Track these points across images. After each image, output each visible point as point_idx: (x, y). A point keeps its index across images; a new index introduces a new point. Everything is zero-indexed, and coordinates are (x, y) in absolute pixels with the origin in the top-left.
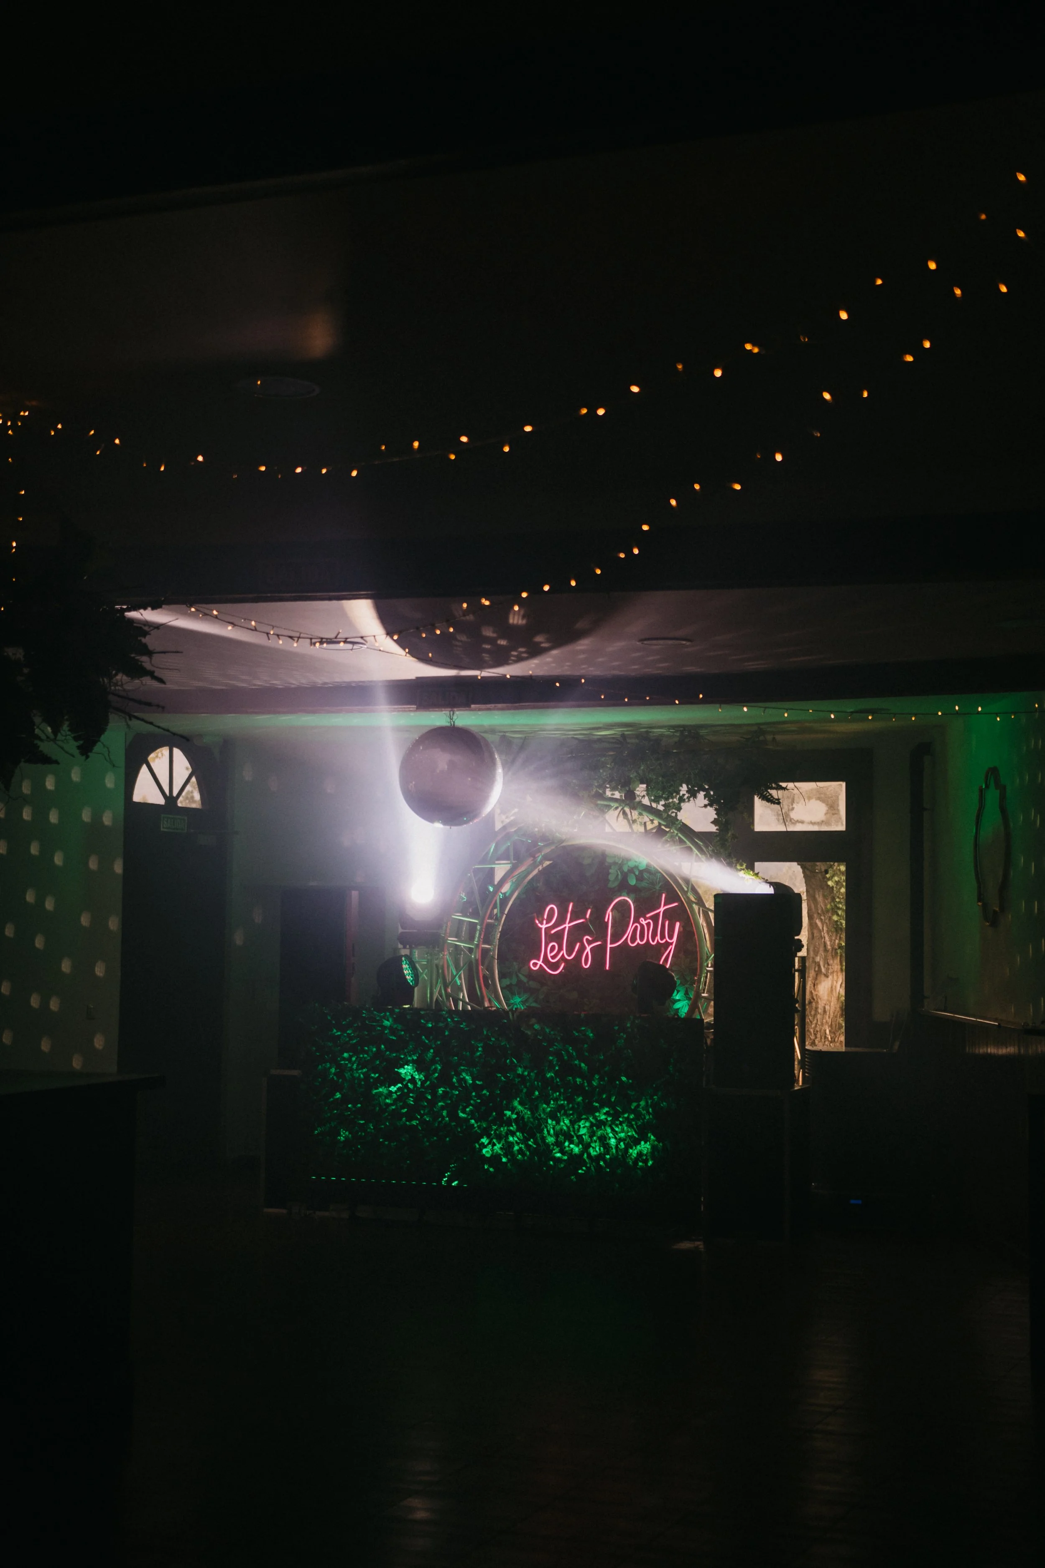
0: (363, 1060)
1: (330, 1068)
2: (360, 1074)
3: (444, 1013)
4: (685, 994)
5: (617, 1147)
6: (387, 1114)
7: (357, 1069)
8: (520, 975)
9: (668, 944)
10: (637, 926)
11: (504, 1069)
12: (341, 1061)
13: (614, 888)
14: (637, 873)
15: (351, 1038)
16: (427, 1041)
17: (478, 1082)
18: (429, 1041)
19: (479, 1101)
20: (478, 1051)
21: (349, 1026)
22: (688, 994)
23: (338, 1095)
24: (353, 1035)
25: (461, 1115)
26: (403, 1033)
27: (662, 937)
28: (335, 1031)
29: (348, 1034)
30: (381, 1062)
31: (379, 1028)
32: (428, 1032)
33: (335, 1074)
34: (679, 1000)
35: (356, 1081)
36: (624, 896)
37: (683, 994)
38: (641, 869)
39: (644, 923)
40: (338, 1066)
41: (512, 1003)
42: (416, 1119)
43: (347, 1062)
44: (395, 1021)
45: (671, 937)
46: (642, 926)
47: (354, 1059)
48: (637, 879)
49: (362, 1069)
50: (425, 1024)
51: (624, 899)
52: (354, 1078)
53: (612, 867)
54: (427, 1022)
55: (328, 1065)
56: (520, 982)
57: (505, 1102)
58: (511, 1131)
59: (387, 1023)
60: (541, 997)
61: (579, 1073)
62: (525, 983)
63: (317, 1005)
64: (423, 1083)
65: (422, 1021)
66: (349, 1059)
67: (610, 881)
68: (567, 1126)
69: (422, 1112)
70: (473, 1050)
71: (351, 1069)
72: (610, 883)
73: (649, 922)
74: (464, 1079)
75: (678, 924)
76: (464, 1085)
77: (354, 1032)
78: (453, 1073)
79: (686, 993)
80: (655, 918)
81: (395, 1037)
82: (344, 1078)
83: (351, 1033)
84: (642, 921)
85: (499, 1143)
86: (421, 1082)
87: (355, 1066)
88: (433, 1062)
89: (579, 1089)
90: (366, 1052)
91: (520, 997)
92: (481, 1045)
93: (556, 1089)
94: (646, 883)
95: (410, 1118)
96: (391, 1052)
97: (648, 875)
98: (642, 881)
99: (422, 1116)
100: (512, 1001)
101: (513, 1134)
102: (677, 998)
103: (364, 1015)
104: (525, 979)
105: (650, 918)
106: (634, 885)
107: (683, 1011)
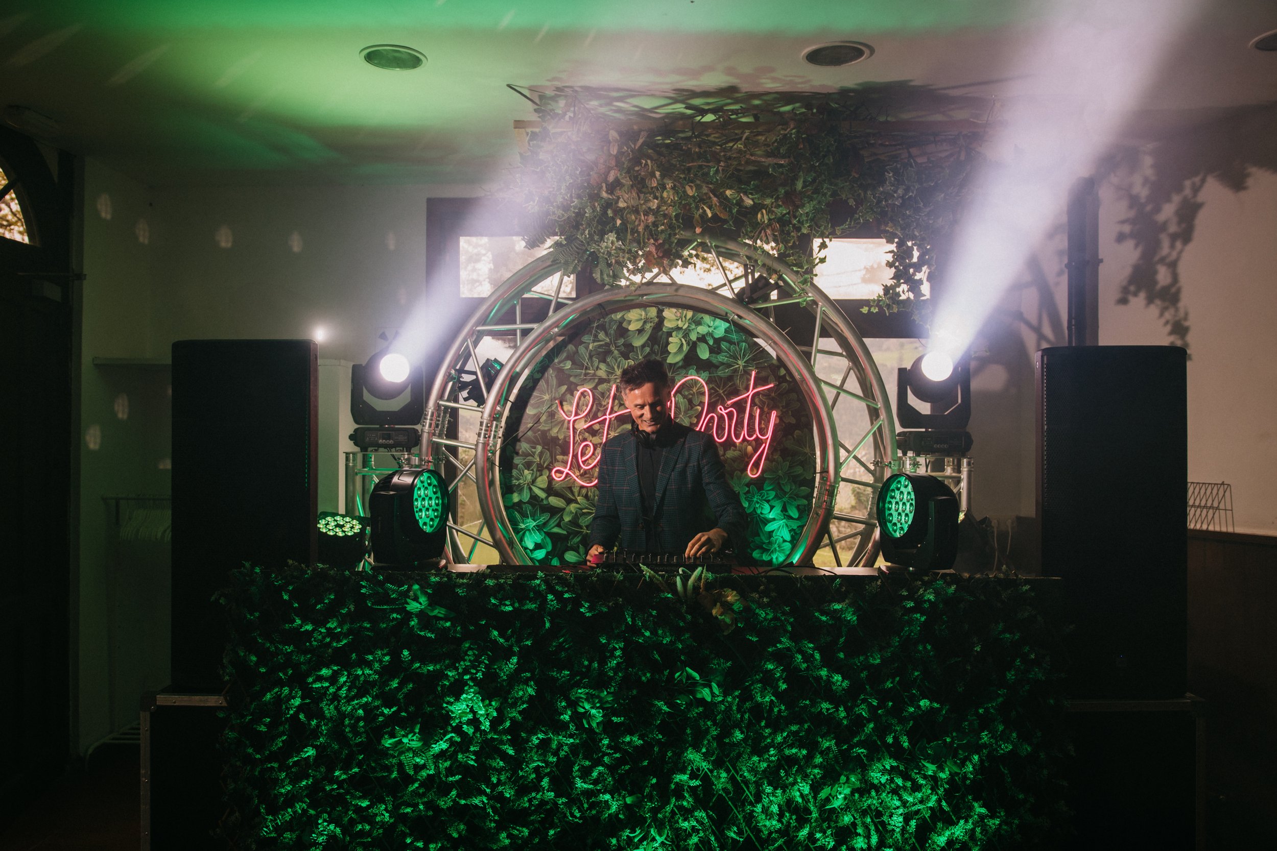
0: (362, 679)
1: (291, 697)
2: (356, 707)
3: (538, 582)
4: (782, 511)
5: (904, 830)
6: (416, 785)
7: (349, 700)
8: (534, 488)
9: (758, 442)
10: (712, 417)
11: (671, 691)
12: (314, 682)
13: (675, 364)
14: (711, 342)
15: (336, 637)
16: (502, 640)
17: (615, 719)
18: (507, 640)
19: (618, 755)
20: (613, 656)
21: (331, 611)
22: (786, 511)
23: (310, 752)
24: (339, 630)
25: (580, 784)
26: (448, 624)
27: (751, 432)
28: (298, 622)
29: (329, 629)
30: (402, 684)
31: (395, 615)
32: (503, 622)
33: (300, 708)
34: (774, 519)
35: (347, 722)
36: (691, 375)
37: (779, 512)
38: (716, 336)
39: (724, 412)
40: (307, 692)
41: (522, 529)
42: (483, 793)
43: (327, 684)
44: (433, 601)
45: (763, 431)
46: (721, 417)
47: (343, 679)
48: (712, 351)
49: (359, 696)
50: (498, 606)
51: (692, 379)
52: (342, 715)
53: (674, 334)
54: (502, 603)
55: (286, 690)
56: (534, 498)
57: (669, 754)
58: (681, 808)
59: (413, 606)
60: (567, 519)
61: (826, 691)
62: (542, 500)
63: (257, 570)
64: (495, 723)
65: (493, 601)
66: (333, 679)
67: (669, 353)
68: (802, 796)
69: (494, 780)
70: (604, 655)
71: (336, 697)
72: (670, 356)
73: (731, 411)
74: (587, 715)
75: (774, 414)
76: (587, 726)
77: (340, 625)
78: (563, 704)
79: (784, 509)
80: (740, 407)
81: (432, 632)
82: (320, 715)
83: (335, 628)
84: (721, 409)
85: (661, 835)
86: (490, 721)
87: (343, 692)
88: (515, 678)
89: (827, 724)
90: (369, 665)
91: (534, 520)
92: (622, 645)
93: (777, 725)
94: (726, 357)
95: (466, 790)
96: (423, 662)
97: (727, 344)
98: (718, 353)
99: (493, 787)
100: (523, 526)
101: (687, 813)
102: (771, 516)
103: (364, 591)
104: (542, 495)
105: (733, 405)
106: (708, 359)
107: (778, 534)
